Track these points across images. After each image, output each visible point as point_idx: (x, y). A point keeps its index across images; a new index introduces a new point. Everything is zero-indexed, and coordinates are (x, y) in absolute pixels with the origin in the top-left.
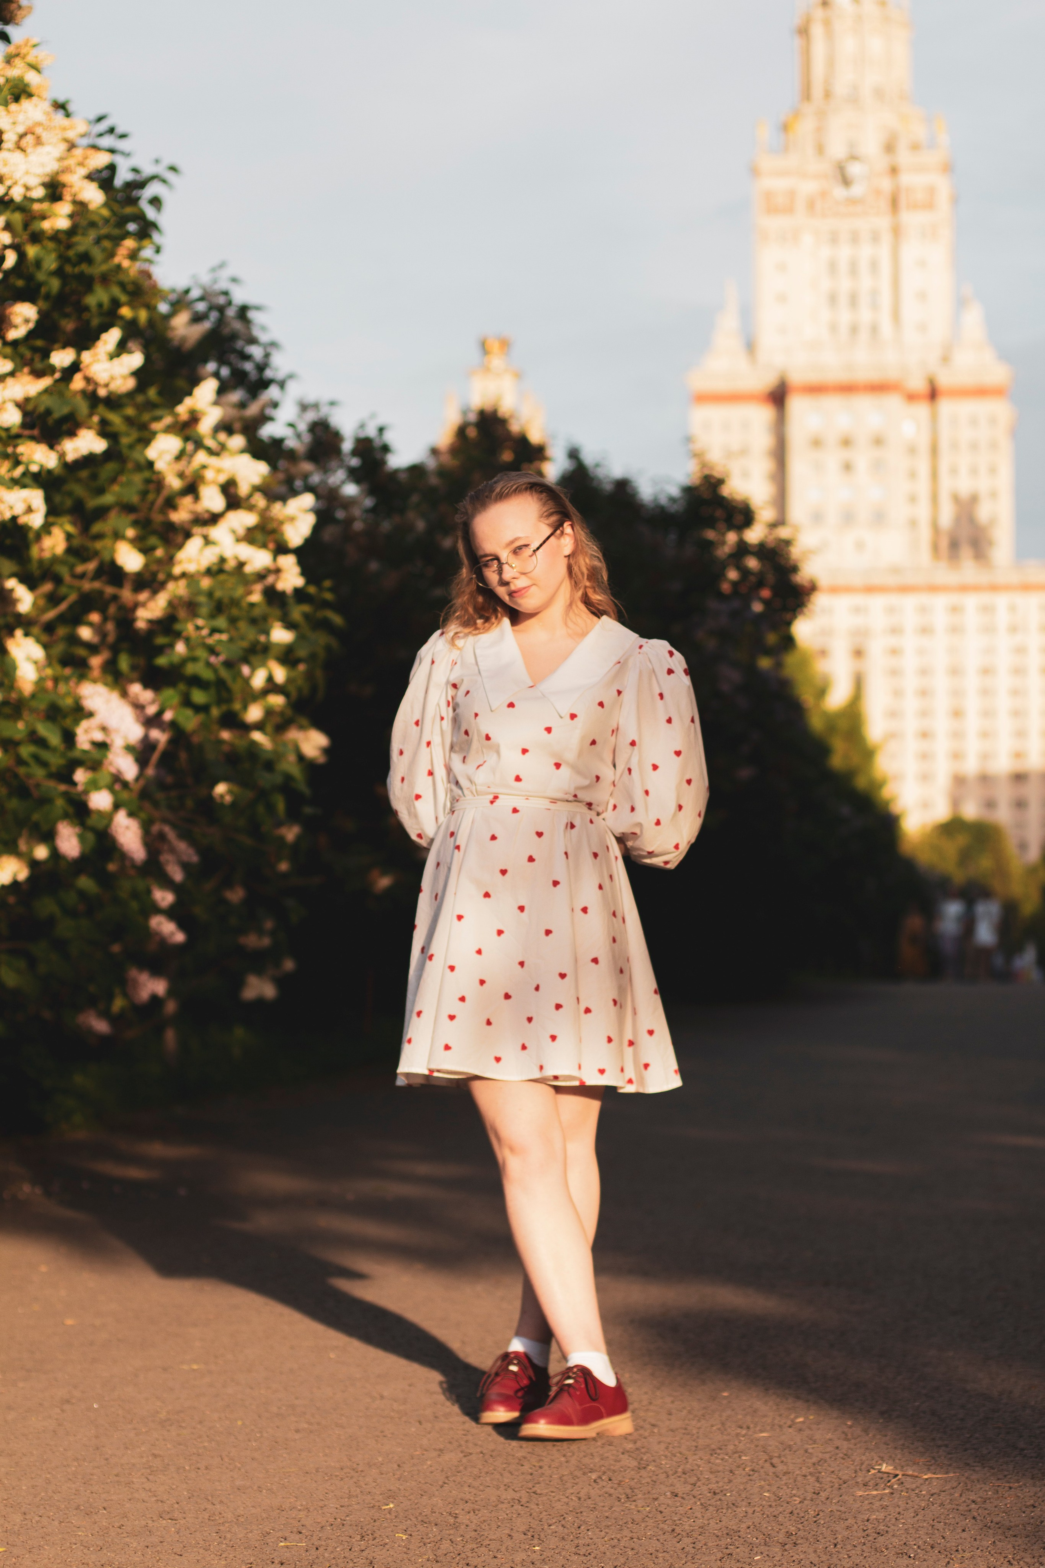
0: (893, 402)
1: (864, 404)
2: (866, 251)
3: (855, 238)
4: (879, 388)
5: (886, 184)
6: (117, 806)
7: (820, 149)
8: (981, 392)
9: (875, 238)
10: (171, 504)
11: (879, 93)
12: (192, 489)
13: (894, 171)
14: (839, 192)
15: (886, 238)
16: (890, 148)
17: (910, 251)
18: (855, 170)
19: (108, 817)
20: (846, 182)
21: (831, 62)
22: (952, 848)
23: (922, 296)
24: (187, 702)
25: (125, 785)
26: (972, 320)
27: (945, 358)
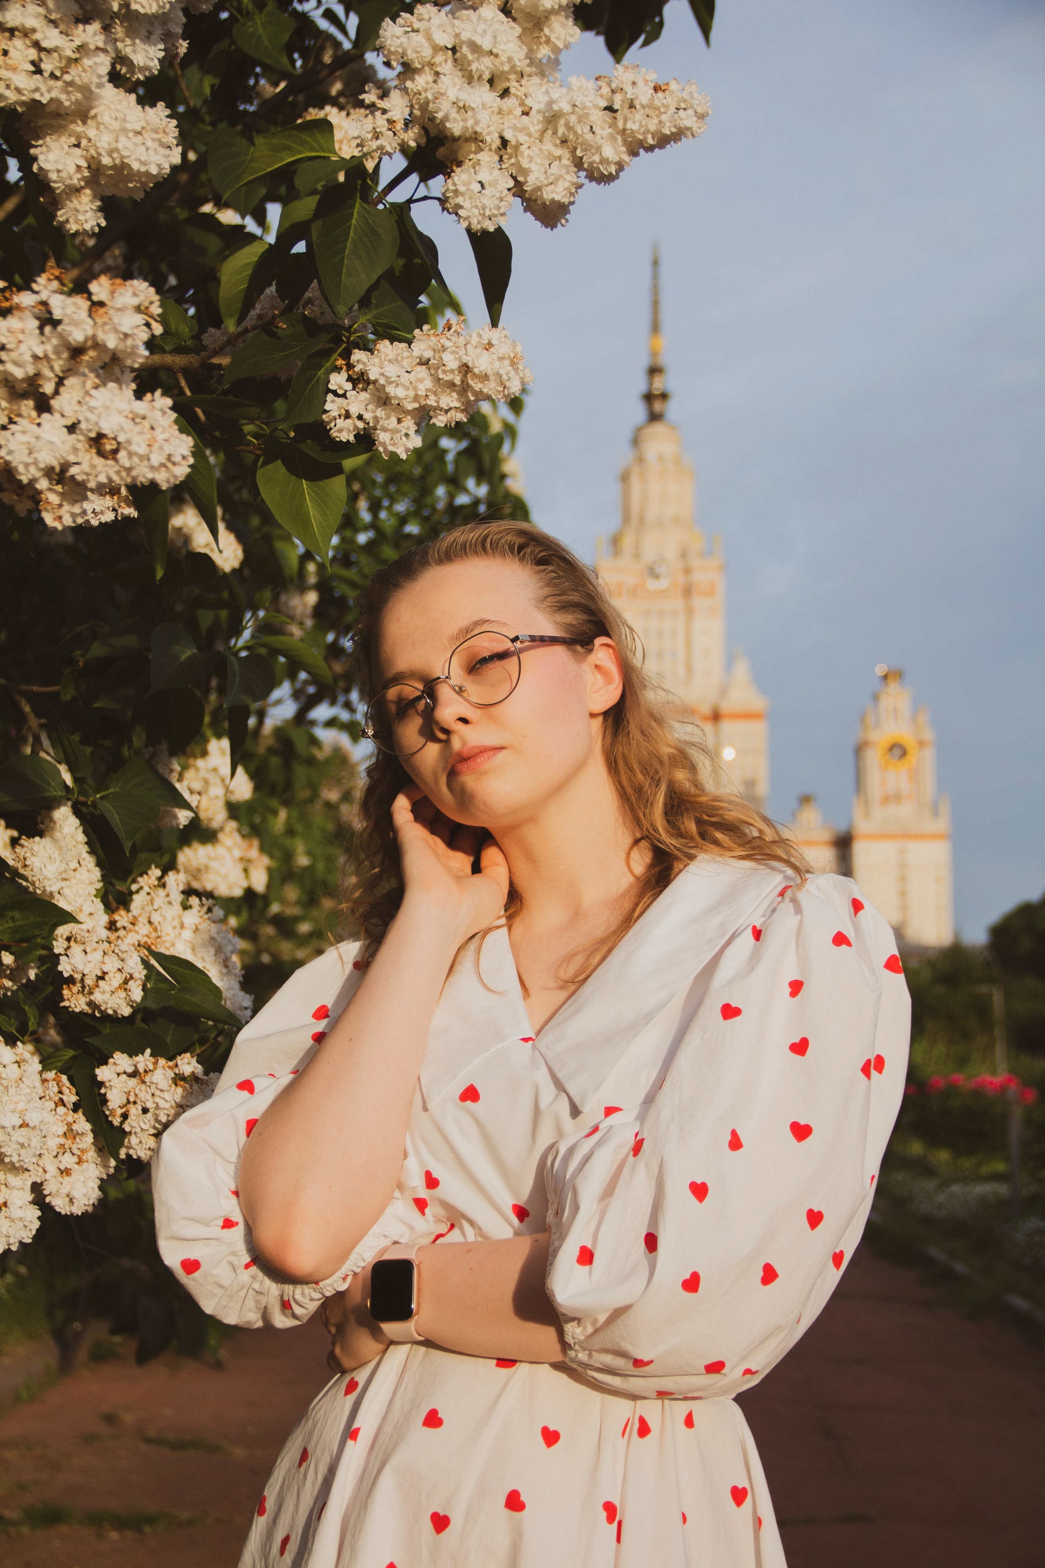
2: (668, 623)
5: (681, 580)
7: (637, 556)
8: (748, 716)
9: (674, 614)
13: (687, 571)
15: (682, 615)
17: (698, 624)
18: (659, 569)
21: (644, 500)
23: (705, 653)
26: (741, 670)
27: (723, 691)
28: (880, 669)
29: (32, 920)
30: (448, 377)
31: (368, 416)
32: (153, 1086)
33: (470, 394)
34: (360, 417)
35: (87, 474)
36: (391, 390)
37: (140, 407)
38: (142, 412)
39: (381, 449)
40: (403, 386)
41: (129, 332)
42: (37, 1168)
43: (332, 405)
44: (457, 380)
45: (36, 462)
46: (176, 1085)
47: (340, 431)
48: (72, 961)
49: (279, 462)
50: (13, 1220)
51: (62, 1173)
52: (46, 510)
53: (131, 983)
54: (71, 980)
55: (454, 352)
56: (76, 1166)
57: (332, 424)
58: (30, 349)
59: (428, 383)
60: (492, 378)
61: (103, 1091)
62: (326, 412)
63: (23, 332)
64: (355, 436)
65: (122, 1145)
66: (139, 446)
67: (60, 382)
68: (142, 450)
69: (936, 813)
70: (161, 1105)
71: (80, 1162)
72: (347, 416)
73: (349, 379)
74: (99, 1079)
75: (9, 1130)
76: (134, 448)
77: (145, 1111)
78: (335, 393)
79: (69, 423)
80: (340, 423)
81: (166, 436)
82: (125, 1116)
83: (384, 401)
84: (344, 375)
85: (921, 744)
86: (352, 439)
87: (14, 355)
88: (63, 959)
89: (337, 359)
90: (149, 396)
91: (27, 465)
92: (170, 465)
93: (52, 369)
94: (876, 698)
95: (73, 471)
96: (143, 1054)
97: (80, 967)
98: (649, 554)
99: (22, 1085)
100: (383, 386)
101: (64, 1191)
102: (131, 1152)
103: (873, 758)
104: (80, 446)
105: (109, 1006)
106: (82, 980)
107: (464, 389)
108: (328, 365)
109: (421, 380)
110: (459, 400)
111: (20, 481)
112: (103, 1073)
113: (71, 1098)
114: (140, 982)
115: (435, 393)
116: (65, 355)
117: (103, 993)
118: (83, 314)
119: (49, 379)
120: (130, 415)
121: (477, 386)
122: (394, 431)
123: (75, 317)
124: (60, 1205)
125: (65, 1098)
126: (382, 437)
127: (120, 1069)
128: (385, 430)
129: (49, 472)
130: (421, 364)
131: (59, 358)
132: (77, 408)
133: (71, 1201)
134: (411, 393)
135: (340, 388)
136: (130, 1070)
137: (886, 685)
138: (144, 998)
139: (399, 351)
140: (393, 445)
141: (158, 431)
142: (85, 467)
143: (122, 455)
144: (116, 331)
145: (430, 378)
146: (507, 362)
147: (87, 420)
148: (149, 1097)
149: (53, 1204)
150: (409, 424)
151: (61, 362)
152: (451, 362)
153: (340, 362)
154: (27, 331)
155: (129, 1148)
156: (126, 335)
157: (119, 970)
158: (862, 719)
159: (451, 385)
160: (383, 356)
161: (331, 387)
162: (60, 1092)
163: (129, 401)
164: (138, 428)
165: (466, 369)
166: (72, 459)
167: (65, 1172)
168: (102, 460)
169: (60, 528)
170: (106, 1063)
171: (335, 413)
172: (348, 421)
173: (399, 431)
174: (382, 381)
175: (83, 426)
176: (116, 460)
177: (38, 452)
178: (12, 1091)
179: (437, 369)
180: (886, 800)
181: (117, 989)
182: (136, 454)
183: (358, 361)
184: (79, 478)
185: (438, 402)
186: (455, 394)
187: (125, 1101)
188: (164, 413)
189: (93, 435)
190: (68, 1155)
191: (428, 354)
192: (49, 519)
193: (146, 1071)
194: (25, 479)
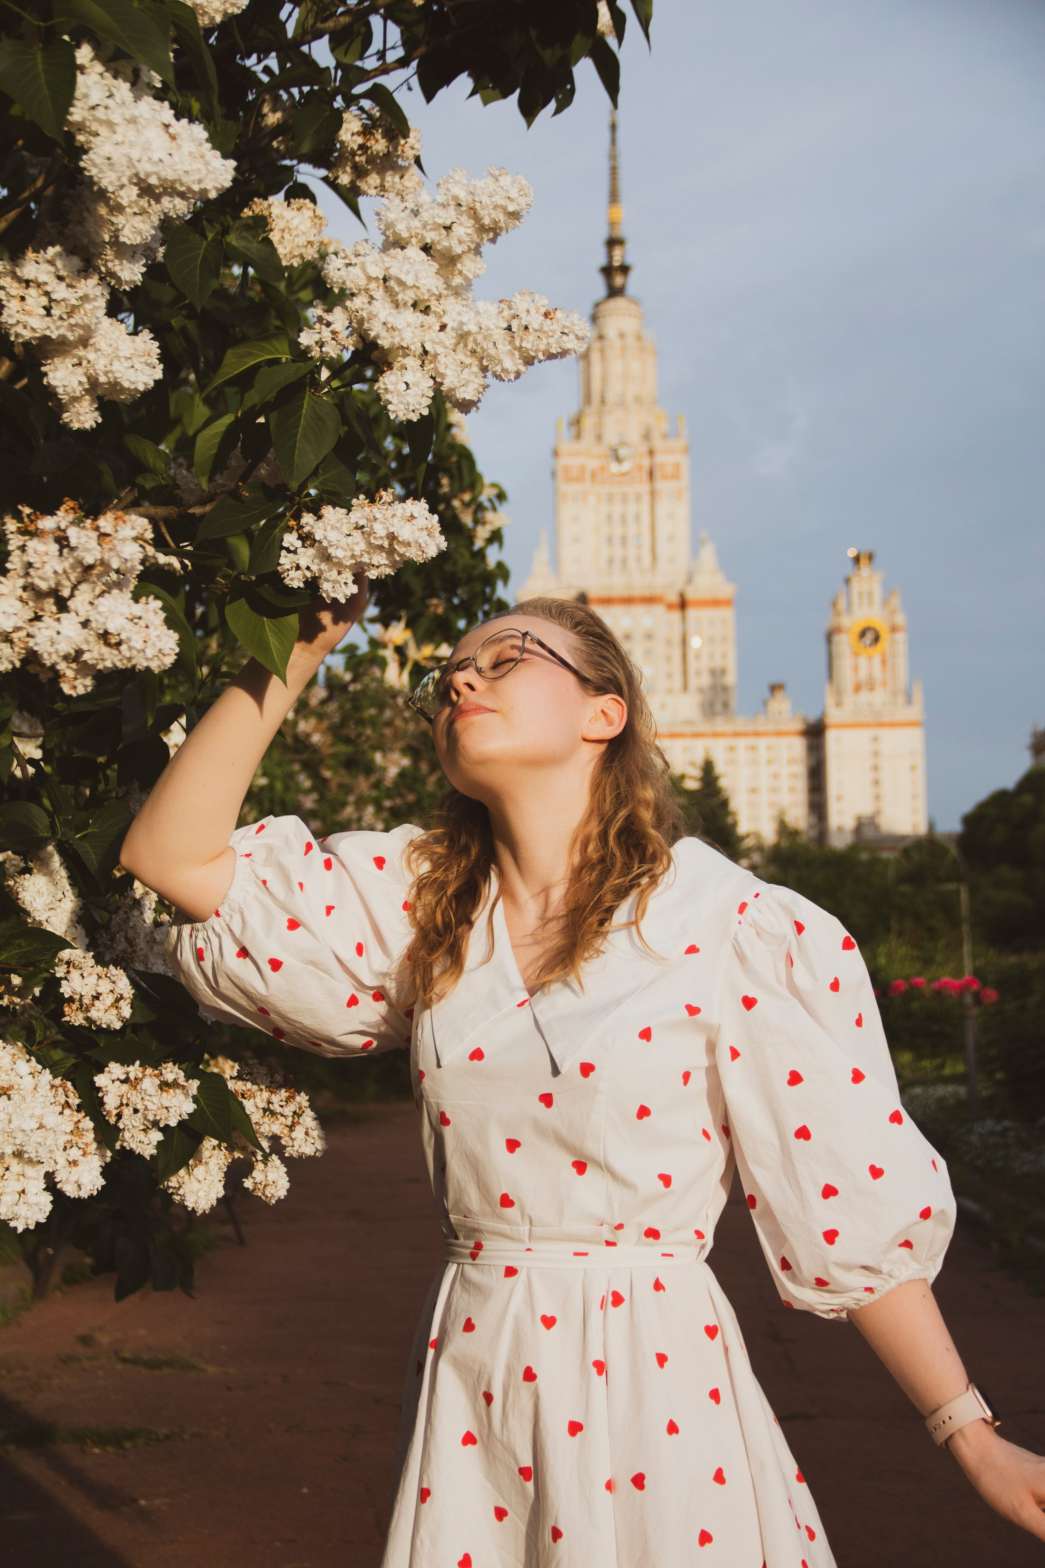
0: (659, 610)
1: (639, 610)
2: (632, 508)
3: (624, 498)
4: (650, 600)
5: (646, 462)
7: (599, 438)
8: (716, 603)
9: (638, 498)
11: (638, 399)
13: (651, 453)
14: (614, 468)
15: (646, 500)
16: (647, 436)
17: (662, 509)
18: (622, 452)
20: (618, 460)
21: (604, 379)
23: (671, 538)
26: (708, 554)
27: (690, 580)
28: (852, 553)
29: (35, 946)
30: (379, 542)
31: (314, 568)
32: (143, 1092)
33: (396, 556)
34: (308, 568)
35: (97, 659)
36: (332, 551)
37: (137, 609)
38: (138, 614)
39: (324, 595)
40: (342, 548)
41: (128, 557)
42: (50, 1160)
43: (286, 560)
44: (386, 544)
45: (57, 652)
46: (161, 1089)
47: (292, 580)
48: (72, 984)
49: (243, 600)
50: (30, 1205)
51: (70, 1163)
52: (64, 681)
53: (122, 1002)
54: (71, 1000)
55: (382, 523)
56: (82, 1158)
57: (286, 574)
58: (52, 567)
59: (363, 546)
60: (413, 544)
61: (100, 1095)
62: (279, 564)
63: (47, 554)
64: (304, 582)
65: (117, 1139)
66: (137, 642)
67: (74, 588)
68: (139, 645)
69: (909, 701)
70: (149, 1107)
71: (85, 1154)
72: (298, 568)
73: (300, 538)
74: (97, 1085)
75: (28, 1132)
76: (133, 644)
77: (136, 1111)
78: (288, 550)
79: (82, 620)
80: (293, 574)
81: (157, 633)
82: (119, 1116)
83: (326, 557)
84: (295, 535)
85: (894, 629)
86: (302, 585)
87: (40, 572)
88: (63, 982)
89: (289, 520)
90: (143, 599)
91: (50, 654)
92: (161, 656)
93: (69, 579)
94: (847, 581)
95: (86, 657)
96: (133, 1065)
97: (79, 990)
98: (611, 437)
99: (37, 1095)
100: (326, 548)
101: (73, 1178)
102: (125, 1144)
103: (845, 644)
104: (91, 639)
105: (103, 1021)
106: (81, 1000)
107: (391, 551)
108: (282, 524)
109: (357, 544)
110: (387, 559)
111: (45, 664)
112: (100, 1080)
113: (75, 1101)
114: (129, 1001)
115: (368, 553)
116: (79, 570)
117: (98, 1010)
118: (93, 544)
119: (66, 587)
120: (130, 617)
121: (401, 550)
122: (335, 582)
123: (88, 546)
124: (71, 1191)
125: (70, 1101)
126: (326, 586)
127: (114, 1077)
128: (327, 580)
129: (66, 658)
130: (357, 528)
131: (74, 571)
132: (89, 607)
133: (79, 1186)
134: (349, 554)
135: (292, 545)
136: (123, 1077)
137: (859, 569)
138: (132, 1015)
139: (340, 516)
140: (334, 592)
141: (151, 630)
142: (95, 655)
143: (123, 648)
144: (119, 556)
145: (364, 541)
146: (425, 533)
147: (97, 621)
148: (139, 1100)
149: (64, 1189)
150: (348, 576)
151: (76, 575)
152: (380, 530)
153: (292, 523)
154: (50, 553)
155: (124, 1141)
156: (126, 560)
157: (112, 991)
158: (834, 604)
159: (381, 548)
160: (326, 521)
161: (285, 544)
162: (67, 1096)
163: (129, 605)
164: (136, 628)
165: (392, 537)
166: (85, 647)
167: (74, 1163)
168: (108, 649)
169: (75, 695)
170: (102, 1072)
171: (288, 567)
172: (299, 572)
173: (339, 582)
174: (325, 544)
175: (93, 625)
176: (118, 650)
177: (59, 644)
178: (28, 1099)
179: (370, 535)
180: (857, 688)
181: (110, 1007)
182: (134, 648)
183: (307, 524)
184: (90, 662)
185: (371, 559)
186: (384, 554)
187: (118, 1103)
188: (156, 613)
189: (101, 632)
190: (75, 1149)
191: (362, 522)
192: (66, 689)
193: (136, 1079)
194: (48, 663)
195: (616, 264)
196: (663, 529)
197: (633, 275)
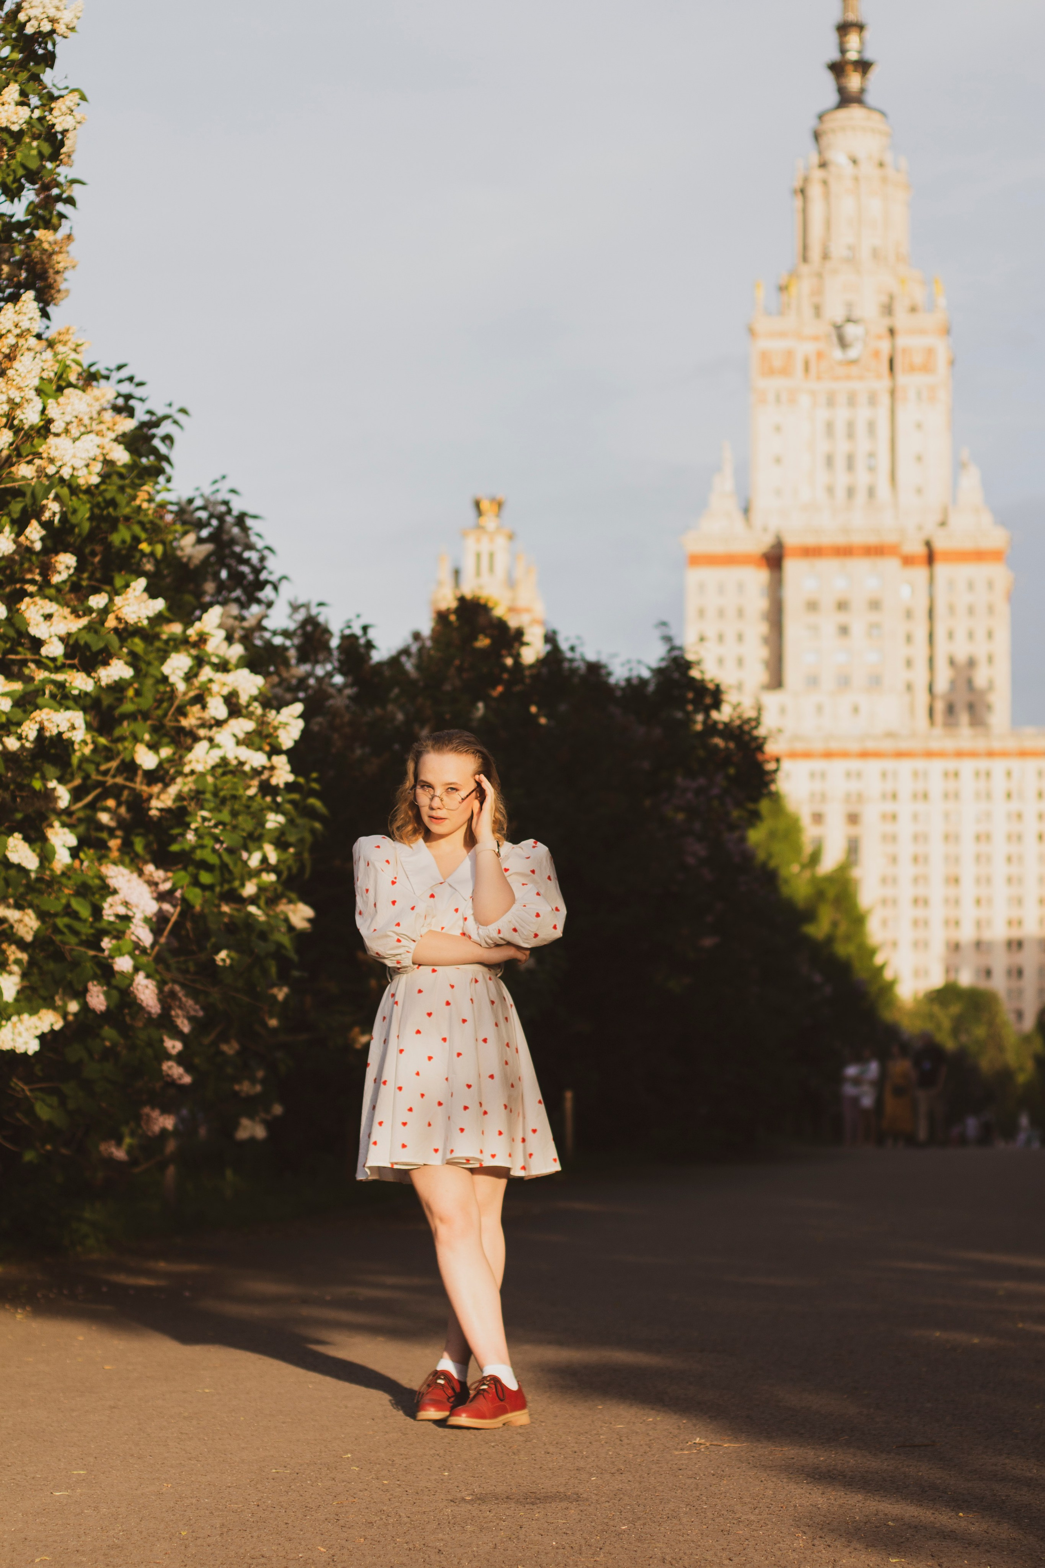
0: (891, 565)
1: (860, 566)
2: (863, 414)
3: (852, 401)
4: (875, 551)
5: (885, 346)
6: (136, 969)
7: (818, 310)
8: (978, 556)
9: (873, 400)
10: (182, 712)
11: (877, 255)
12: (200, 700)
13: (892, 333)
14: (837, 354)
15: (884, 400)
16: (887, 309)
17: (907, 415)
18: (851, 331)
19: (130, 978)
20: (843, 343)
21: (828, 225)
22: (945, 1018)
24: (196, 882)
25: (144, 951)
26: (971, 482)
27: (941, 523)
98: (834, 309)
195: (852, 56)
196: (906, 447)
197: (874, 74)
